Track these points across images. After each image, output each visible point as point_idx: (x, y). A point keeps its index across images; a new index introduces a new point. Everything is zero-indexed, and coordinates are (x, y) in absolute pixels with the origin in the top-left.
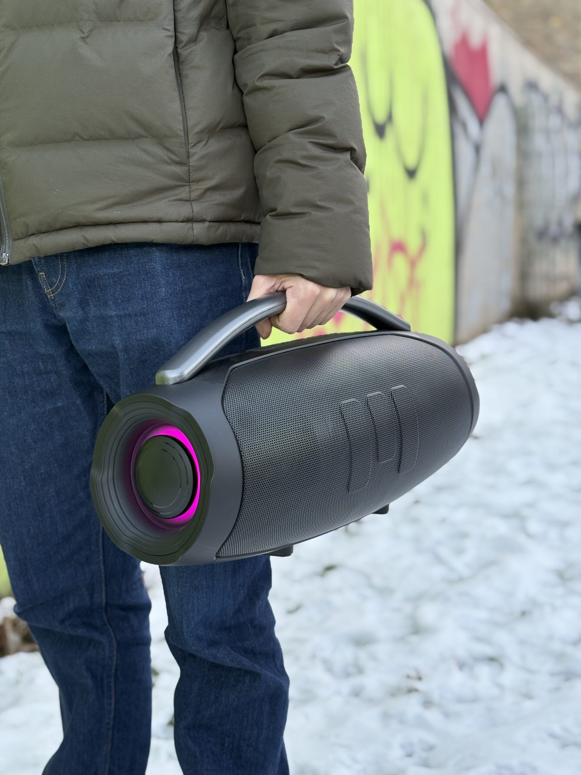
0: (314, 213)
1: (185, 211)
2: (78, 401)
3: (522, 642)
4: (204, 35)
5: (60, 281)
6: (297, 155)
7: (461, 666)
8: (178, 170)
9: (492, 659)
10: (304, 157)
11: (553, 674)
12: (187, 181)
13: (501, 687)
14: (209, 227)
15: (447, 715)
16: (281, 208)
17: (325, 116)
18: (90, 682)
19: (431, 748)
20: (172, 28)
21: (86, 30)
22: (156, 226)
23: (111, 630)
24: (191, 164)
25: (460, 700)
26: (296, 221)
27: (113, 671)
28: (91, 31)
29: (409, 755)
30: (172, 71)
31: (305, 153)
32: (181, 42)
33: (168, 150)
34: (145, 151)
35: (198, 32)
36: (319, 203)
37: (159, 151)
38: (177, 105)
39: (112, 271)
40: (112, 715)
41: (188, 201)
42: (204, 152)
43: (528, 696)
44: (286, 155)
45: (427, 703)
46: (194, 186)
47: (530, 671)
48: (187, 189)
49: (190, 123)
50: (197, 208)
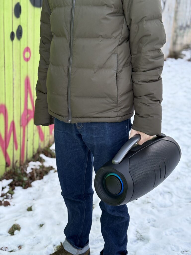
0: (149, 117)
1: (116, 114)
2: (82, 150)
3: (177, 188)
4: (124, 69)
5: (81, 127)
6: (146, 103)
7: (161, 194)
8: (115, 105)
9: (169, 193)
10: (148, 103)
11: (186, 199)
12: (117, 107)
13: (172, 202)
14: (121, 118)
15: (158, 211)
16: (141, 115)
17: (154, 93)
18: (79, 212)
19: (155, 221)
20: (116, 70)
21: (95, 71)
22: (108, 118)
23: (85, 200)
24: (118, 103)
25: (161, 206)
26: (144, 119)
27: (85, 209)
28: (96, 71)
29: (149, 222)
30: (115, 81)
31: (148, 102)
32: (118, 72)
33: (113, 100)
34: (108, 101)
35: (122, 68)
36: (151, 115)
37: (111, 101)
38: (116, 90)
39: (95, 126)
40: (84, 219)
41: (116, 112)
42: (121, 100)
43: (180, 207)
44: (143, 102)
45: (153, 207)
46: (118, 108)
47: (179, 197)
48: (116, 109)
49: (119, 93)
50: (119, 114)
